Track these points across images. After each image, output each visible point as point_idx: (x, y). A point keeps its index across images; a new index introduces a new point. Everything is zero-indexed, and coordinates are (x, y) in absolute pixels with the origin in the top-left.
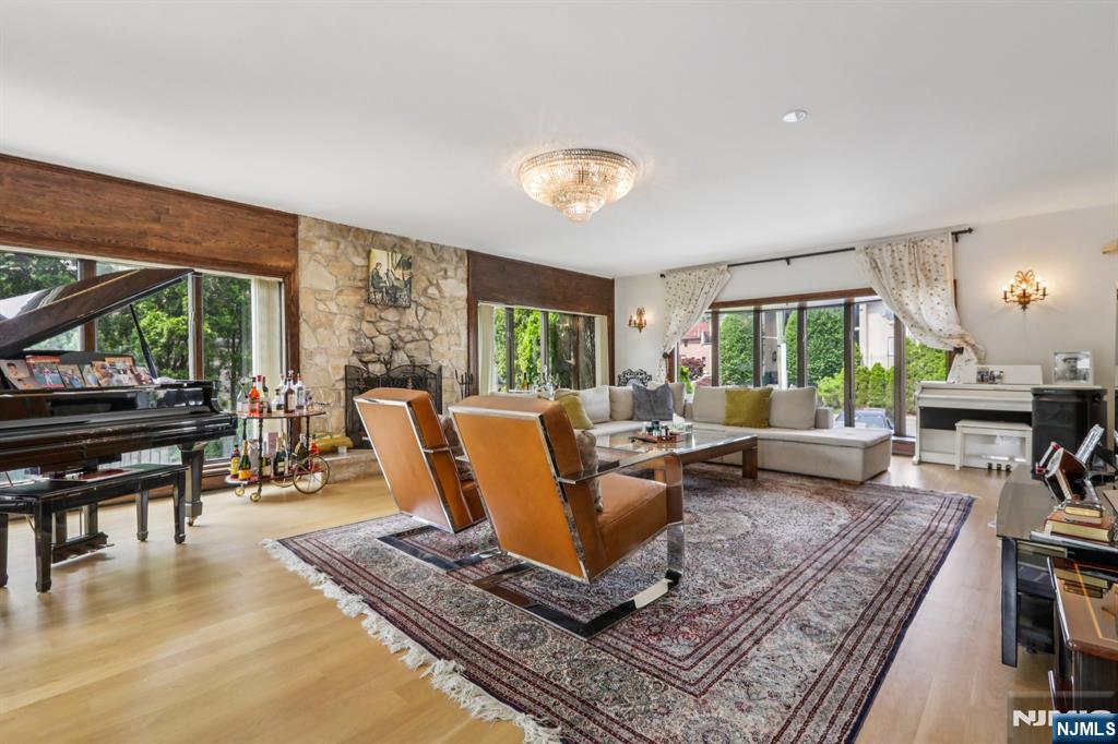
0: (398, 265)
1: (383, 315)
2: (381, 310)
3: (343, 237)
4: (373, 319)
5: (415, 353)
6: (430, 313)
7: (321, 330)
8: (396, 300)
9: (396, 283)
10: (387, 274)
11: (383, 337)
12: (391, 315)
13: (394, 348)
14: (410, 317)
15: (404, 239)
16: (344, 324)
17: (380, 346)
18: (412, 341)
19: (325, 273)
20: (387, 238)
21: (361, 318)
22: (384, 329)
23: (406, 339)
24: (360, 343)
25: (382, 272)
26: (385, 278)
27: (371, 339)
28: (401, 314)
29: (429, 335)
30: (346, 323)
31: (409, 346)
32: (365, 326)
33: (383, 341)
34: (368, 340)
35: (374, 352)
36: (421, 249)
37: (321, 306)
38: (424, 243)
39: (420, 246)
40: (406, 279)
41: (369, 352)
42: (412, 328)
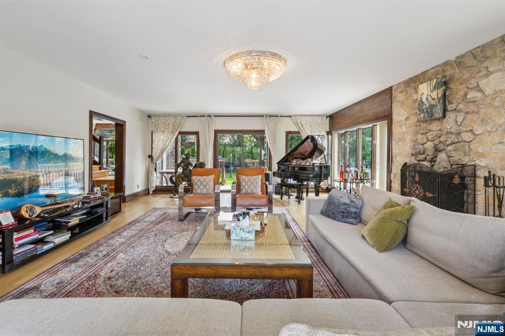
0: (434, 88)
1: (429, 127)
2: (429, 124)
3: (409, 86)
4: (424, 132)
5: (454, 154)
6: (469, 116)
7: (400, 143)
8: (432, 114)
9: (433, 103)
10: (427, 98)
11: (429, 143)
12: (435, 126)
13: (437, 150)
14: (449, 124)
15: (446, 64)
16: (409, 138)
17: (428, 149)
18: (451, 144)
19: (402, 111)
20: (432, 71)
21: (416, 133)
22: (430, 137)
23: (448, 143)
24: (415, 149)
25: (424, 99)
26: (426, 102)
27: (423, 144)
28: (442, 124)
29: (467, 136)
30: (410, 137)
31: (449, 148)
32: (420, 136)
33: (430, 145)
34: (420, 146)
35: (424, 153)
36: (460, 62)
37: (400, 130)
38: (463, 56)
39: (459, 60)
40: (439, 96)
41: (421, 154)
42: (451, 133)
